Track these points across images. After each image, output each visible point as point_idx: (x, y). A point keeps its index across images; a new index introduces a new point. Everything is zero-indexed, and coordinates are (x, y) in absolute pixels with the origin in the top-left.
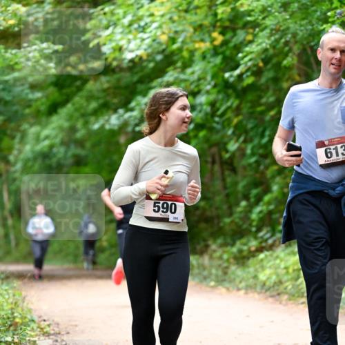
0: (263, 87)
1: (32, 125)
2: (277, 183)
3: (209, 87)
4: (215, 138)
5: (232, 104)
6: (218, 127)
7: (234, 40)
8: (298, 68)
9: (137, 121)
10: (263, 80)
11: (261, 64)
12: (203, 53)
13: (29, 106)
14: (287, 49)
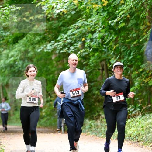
0: (130, 29)
1: (4, 49)
2: (138, 81)
3: (100, 29)
4: (103, 56)
5: (113, 38)
6: (105, 50)
7: (114, 3)
8: (149, 19)
9: (61, 47)
10: (130, 25)
11: (128, 16)
12: (97, 10)
13: (3, 40)
14: (142, 8)
